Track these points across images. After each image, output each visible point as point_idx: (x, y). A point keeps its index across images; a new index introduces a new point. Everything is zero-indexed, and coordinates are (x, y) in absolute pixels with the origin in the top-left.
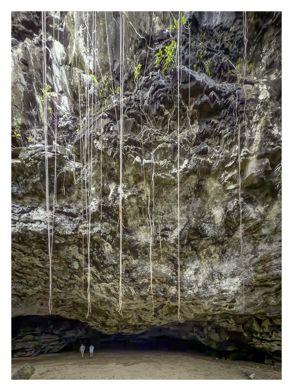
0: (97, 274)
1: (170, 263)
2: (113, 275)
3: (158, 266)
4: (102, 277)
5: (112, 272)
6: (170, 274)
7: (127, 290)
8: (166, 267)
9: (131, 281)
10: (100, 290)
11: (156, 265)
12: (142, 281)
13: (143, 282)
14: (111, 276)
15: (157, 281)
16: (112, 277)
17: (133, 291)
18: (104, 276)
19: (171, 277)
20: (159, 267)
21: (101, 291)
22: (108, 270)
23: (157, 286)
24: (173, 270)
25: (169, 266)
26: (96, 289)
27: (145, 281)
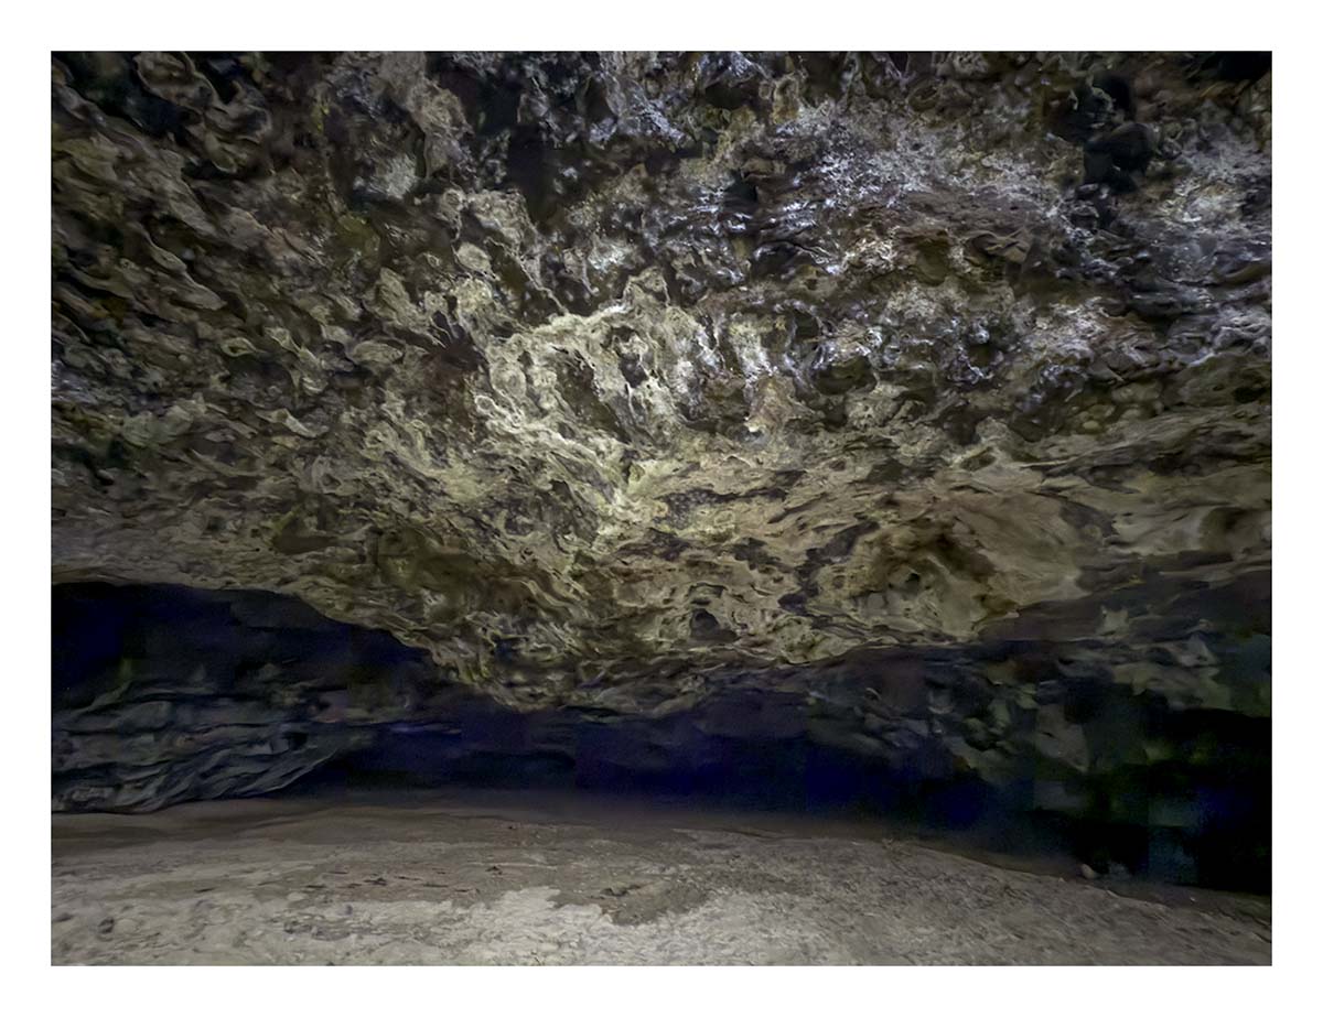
0: (523, 247)
1: (1052, 144)
2: (633, 238)
3: (964, 164)
4: (553, 269)
5: (634, 216)
6: (1053, 212)
7: (709, 357)
8: (1022, 168)
9: (757, 273)
10: (524, 387)
11: (956, 156)
12: (850, 255)
13: (856, 267)
14: (617, 254)
15: (958, 254)
16: (628, 258)
17: (755, 358)
18: (569, 259)
19: (1069, 229)
20: (968, 173)
21: (531, 394)
22: (604, 202)
23: (947, 307)
24: (1071, 192)
25: (1044, 161)
26: (501, 384)
27: (870, 253)
